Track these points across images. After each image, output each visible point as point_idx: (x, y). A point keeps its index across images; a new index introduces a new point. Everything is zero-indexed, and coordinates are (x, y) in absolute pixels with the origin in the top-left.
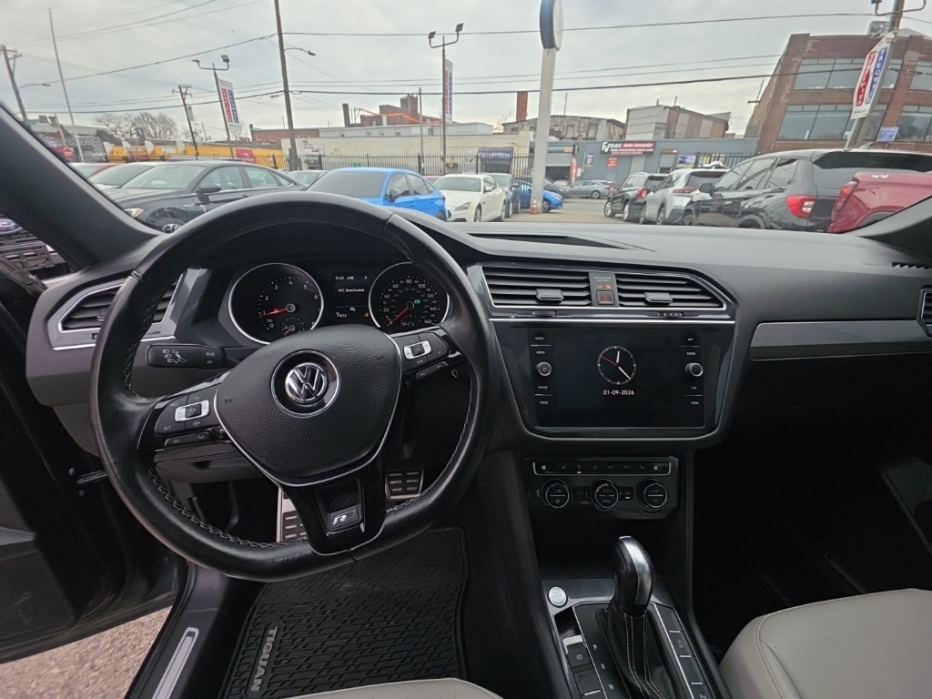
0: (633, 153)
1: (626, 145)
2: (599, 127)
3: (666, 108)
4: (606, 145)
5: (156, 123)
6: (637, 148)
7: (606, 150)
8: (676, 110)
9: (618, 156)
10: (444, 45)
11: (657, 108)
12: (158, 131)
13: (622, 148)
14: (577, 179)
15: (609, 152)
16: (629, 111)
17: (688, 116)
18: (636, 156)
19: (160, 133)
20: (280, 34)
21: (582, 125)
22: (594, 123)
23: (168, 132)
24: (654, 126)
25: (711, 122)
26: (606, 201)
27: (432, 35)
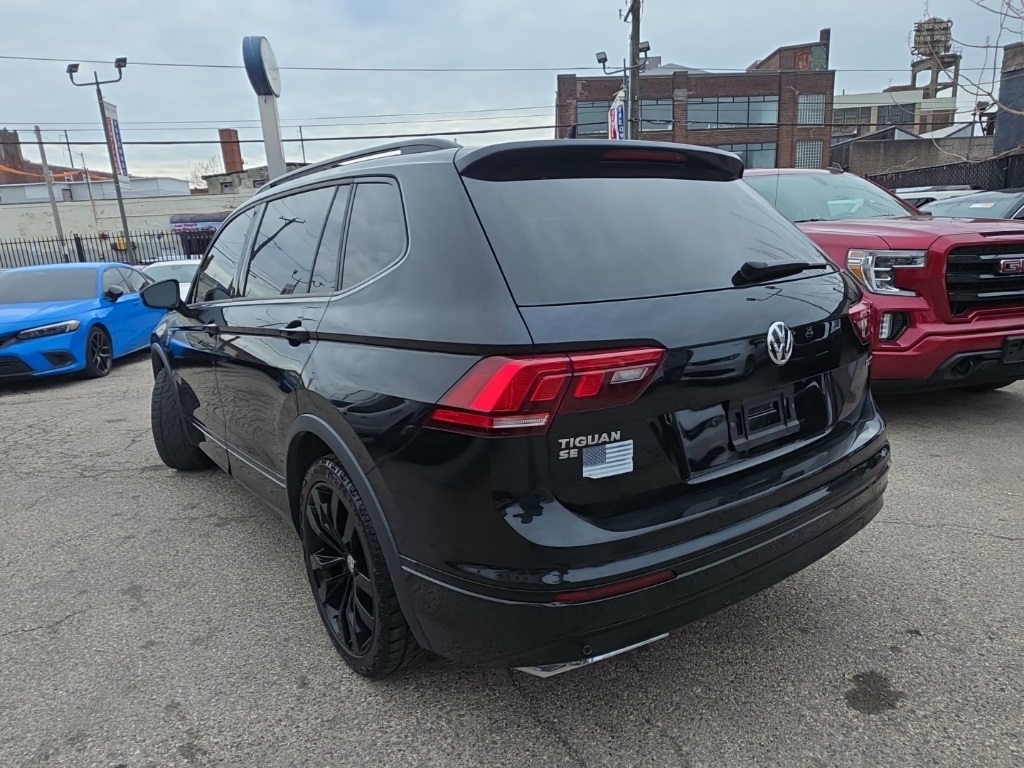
10: (97, 83)
27: (73, 69)
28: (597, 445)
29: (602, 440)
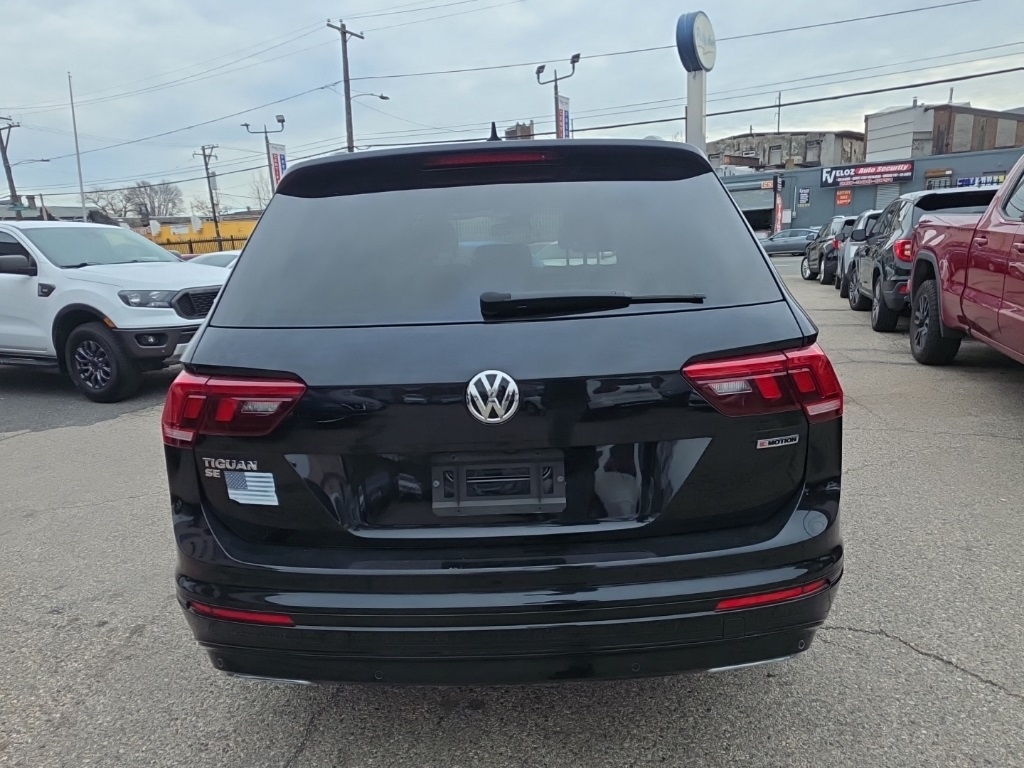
0: (877, 182)
1: (862, 171)
2: (823, 145)
3: (927, 109)
4: (830, 173)
5: (156, 193)
6: (881, 173)
7: (830, 181)
8: (947, 112)
9: (853, 188)
10: (556, 80)
11: (913, 111)
12: (156, 204)
13: (856, 175)
14: (784, 226)
15: (835, 183)
16: (867, 118)
17: (971, 117)
18: (883, 184)
19: (159, 207)
20: (347, 81)
21: (794, 144)
22: (815, 140)
23: (170, 205)
24: (911, 137)
25: (1015, 123)
26: (802, 258)
27: (540, 70)
28: (235, 470)
29: (239, 467)
